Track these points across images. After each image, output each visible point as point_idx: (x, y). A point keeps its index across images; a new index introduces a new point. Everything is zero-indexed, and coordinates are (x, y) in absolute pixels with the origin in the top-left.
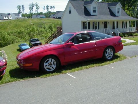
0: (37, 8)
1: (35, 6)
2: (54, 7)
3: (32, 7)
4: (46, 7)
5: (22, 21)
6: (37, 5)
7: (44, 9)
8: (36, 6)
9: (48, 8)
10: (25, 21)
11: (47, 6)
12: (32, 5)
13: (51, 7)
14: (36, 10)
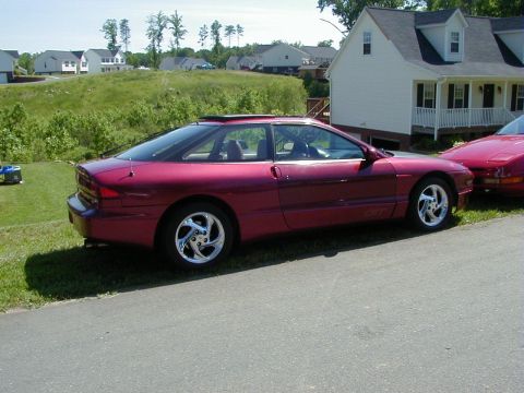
0: (178, 33)
1: (170, 25)
2: (240, 29)
3: (157, 28)
4: (209, 30)
5: (133, 79)
6: (176, 22)
7: (203, 35)
8: (172, 25)
9: (216, 33)
10: (143, 78)
11: (213, 27)
12: (160, 20)
13: (230, 30)
14: (174, 38)
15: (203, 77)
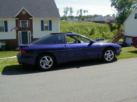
0: (71, 12)
1: (69, 10)
2: (87, 11)
3: (66, 10)
4: (79, 11)
5: (63, 23)
6: (71, 9)
7: (78, 13)
8: (70, 10)
9: (81, 12)
10: (65, 23)
11: (80, 10)
12: (67, 9)
13: (85, 11)
14: (70, 13)
15: (80, 23)
